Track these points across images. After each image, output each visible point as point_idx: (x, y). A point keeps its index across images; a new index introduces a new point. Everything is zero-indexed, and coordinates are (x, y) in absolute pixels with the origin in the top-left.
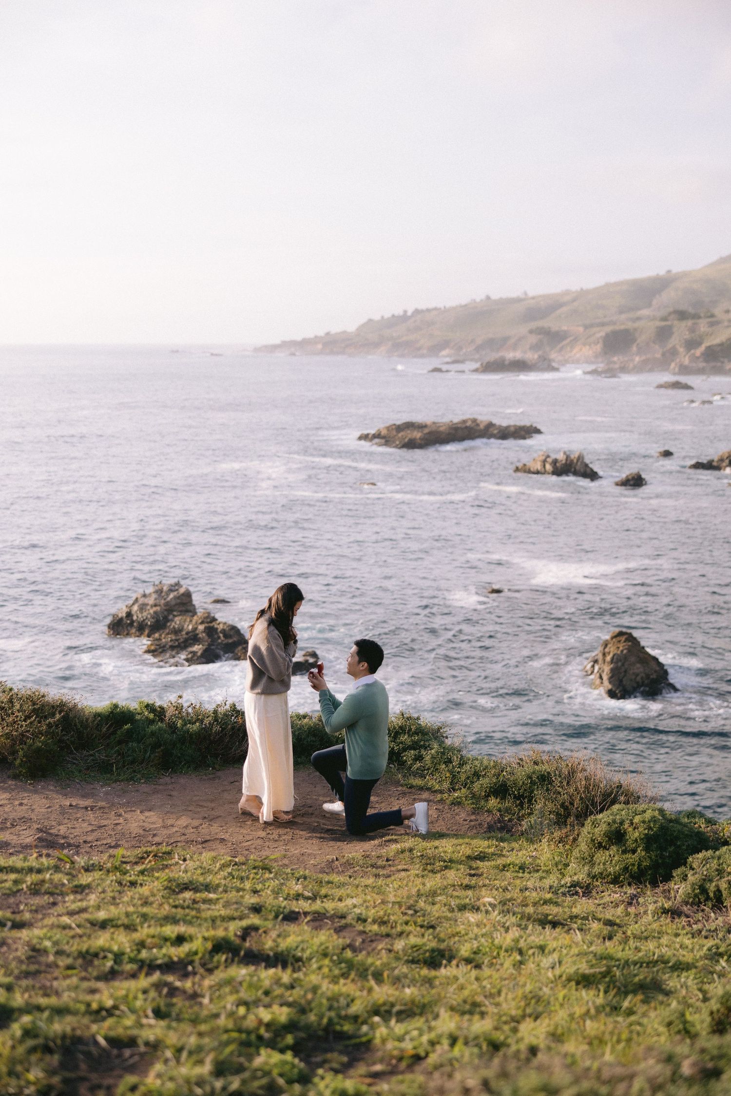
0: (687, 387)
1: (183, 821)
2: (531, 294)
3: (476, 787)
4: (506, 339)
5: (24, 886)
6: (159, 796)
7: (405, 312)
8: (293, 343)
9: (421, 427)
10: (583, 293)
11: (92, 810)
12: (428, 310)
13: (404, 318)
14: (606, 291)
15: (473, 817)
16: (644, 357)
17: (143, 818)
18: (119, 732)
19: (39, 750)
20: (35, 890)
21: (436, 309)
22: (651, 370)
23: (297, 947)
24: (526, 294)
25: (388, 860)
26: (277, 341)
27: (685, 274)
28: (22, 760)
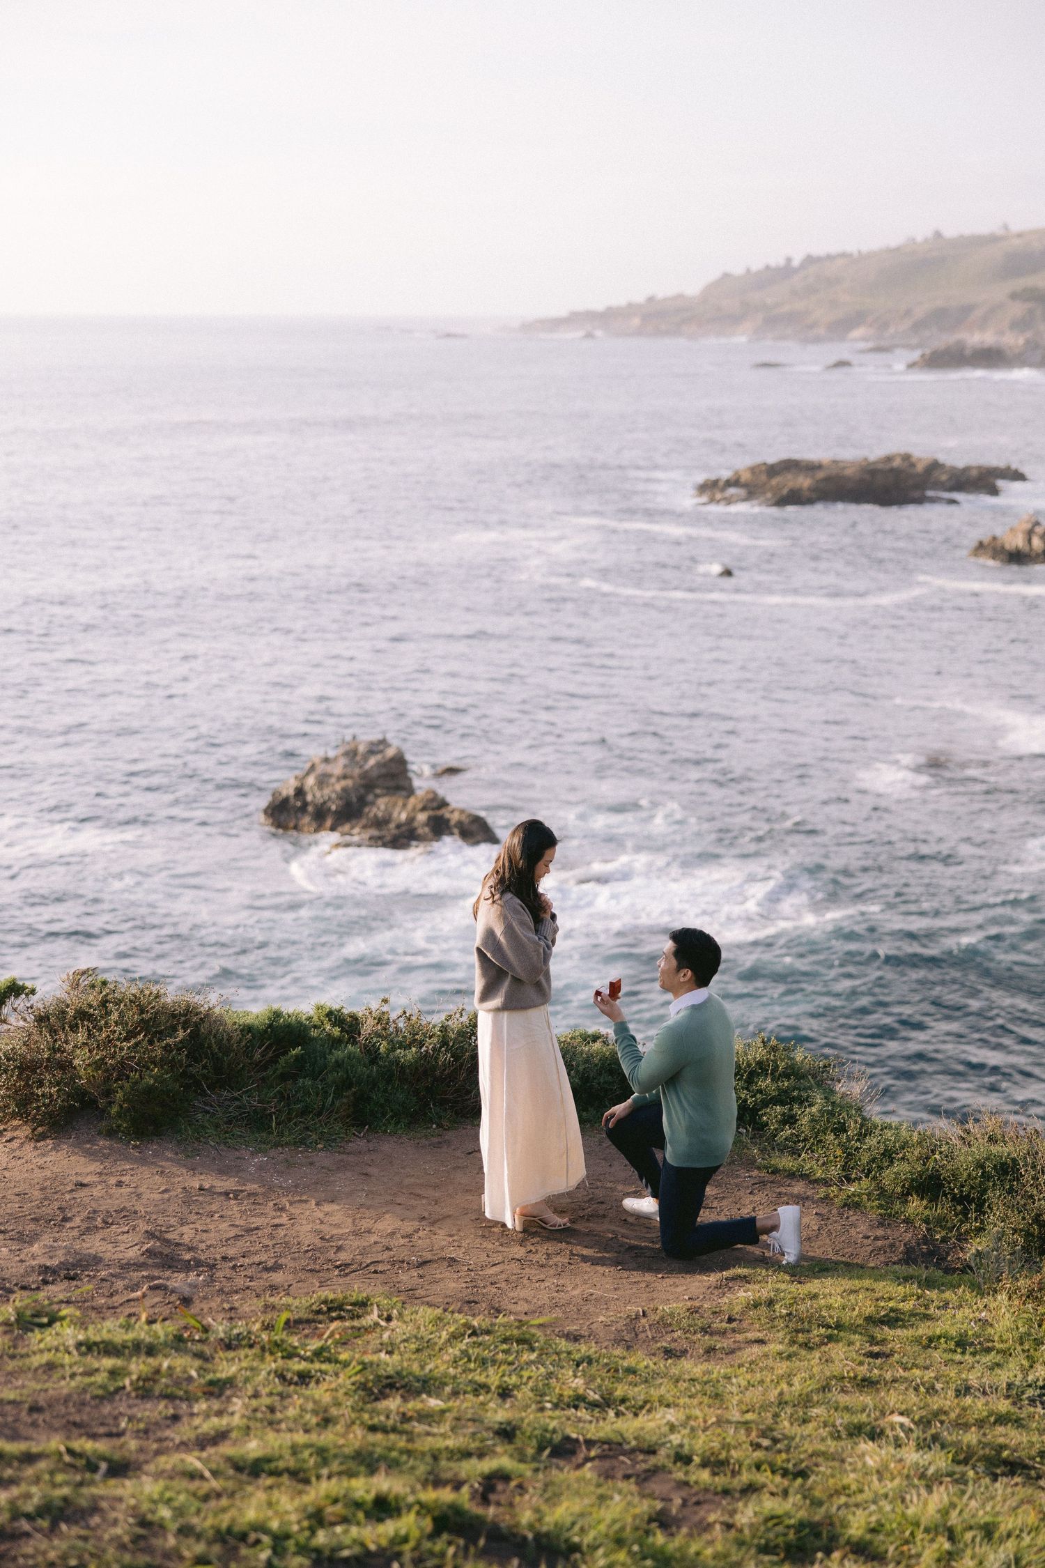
1: (388, 1224)
3: (888, 1176)
4: (967, 310)
5: (127, 1382)
6: (349, 1174)
7: (789, 260)
8: (592, 315)
9: (810, 468)
11: (236, 1198)
12: (830, 258)
13: (786, 271)
15: (880, 1232)
17: (321, 1215)
18: (282, 1060)
19: (149, 1090)
20: (145, 1389)
21: (843, 255)
23: (573, 1524)
24: (1006, 227)
25: (730, 1320)
26: (563, 312)
28: (121, 1106)
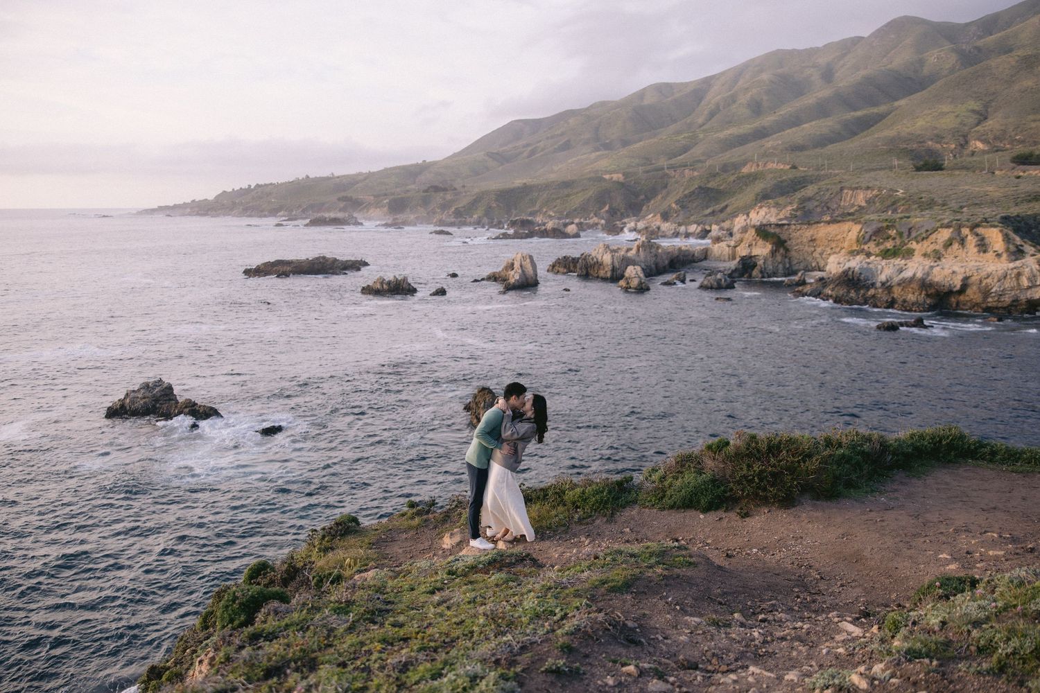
2: (336, 174)
4: (323, 204)
7: (250, 186)
8: (167, 208)
9: (289, 263)
10: (370, 175)
12: (266, 185)
13: (248, 190)
14: (387, 173)
16: (416, 216)
21: (271, 184)
22: (421, 224)
24: (333, 174)
27: (434, 163)
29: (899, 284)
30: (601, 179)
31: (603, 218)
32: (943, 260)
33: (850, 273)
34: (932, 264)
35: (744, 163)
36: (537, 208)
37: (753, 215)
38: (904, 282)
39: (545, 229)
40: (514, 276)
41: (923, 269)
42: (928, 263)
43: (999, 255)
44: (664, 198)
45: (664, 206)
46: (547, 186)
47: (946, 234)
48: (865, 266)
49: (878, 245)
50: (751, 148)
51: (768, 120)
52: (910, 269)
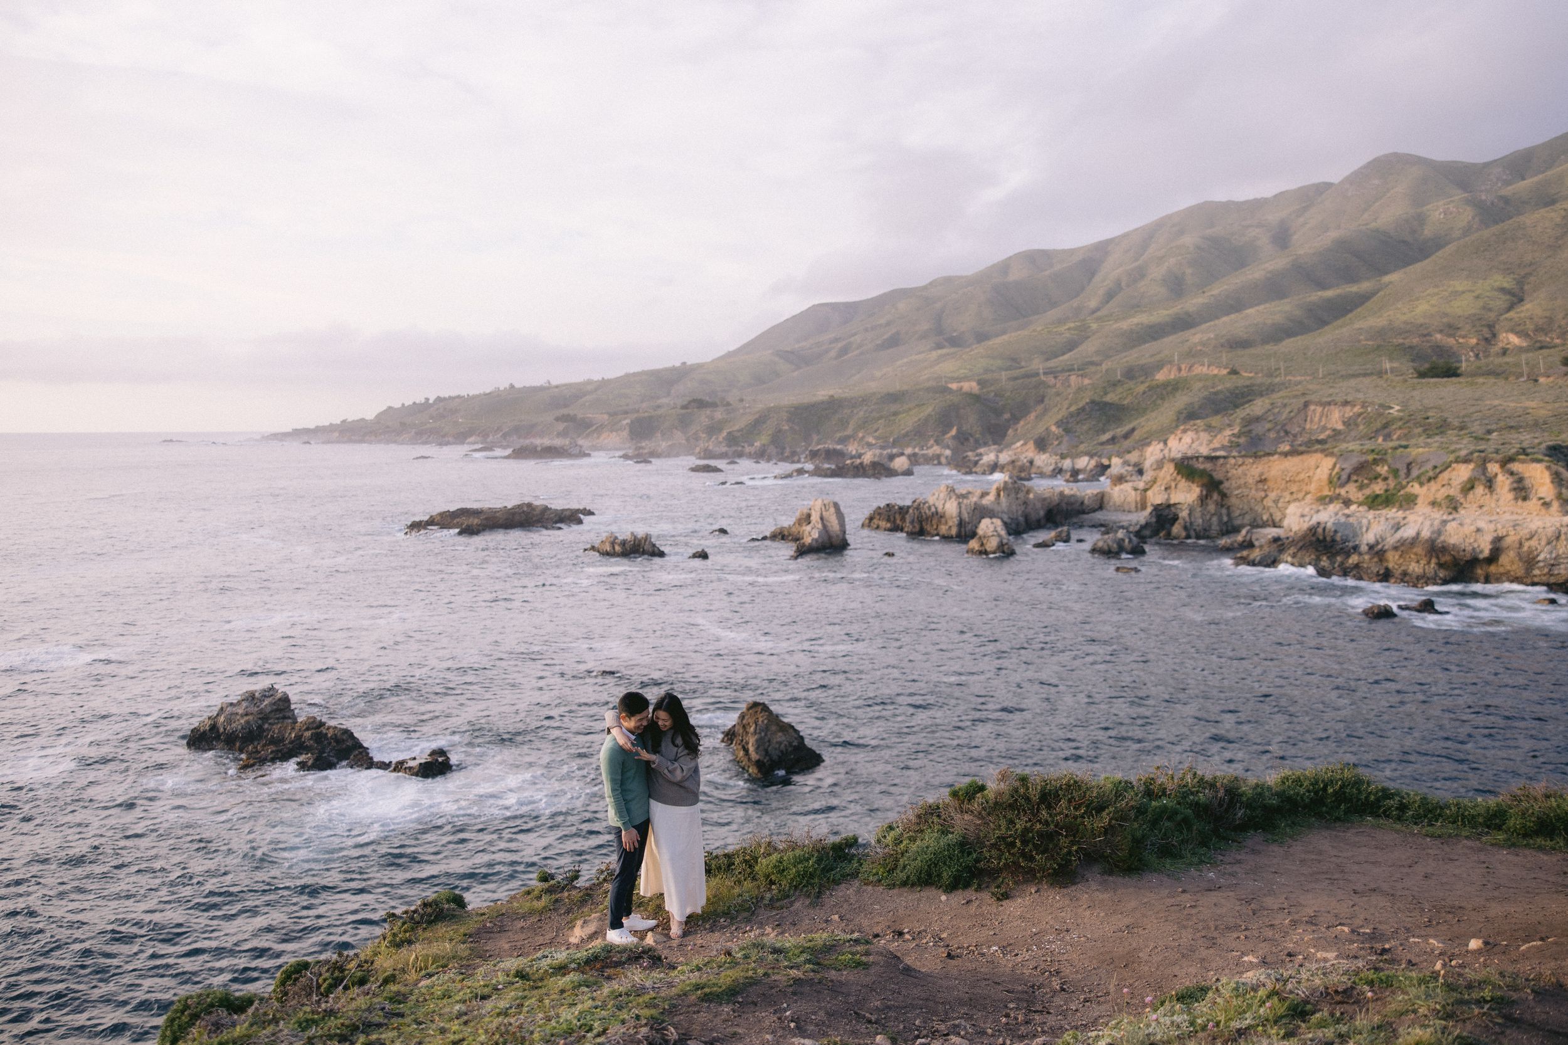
0: (716, 470)
2: (554, 383)
4: (532, 427)
7: (427, 399)
8: (307, 431)
9: (478, 513)
10: (604, 383)
12: (450, 398)
13: (425, 406)
14: (628, 380)
16: (670, 443)
21: (459, 397)
22: (677, 455)
24: (549, 382)
26: (289, 430)
27: (700, 366)
29: (1396, 548)
30: (945, 390)
31: (948, 447)
32: (1462, 512)
33: (1320, 530)
34: (1445, 517)
35: (1159, 366)
36: (849, 432)
37: (1173, 442)
38: (1402, 545)
39: (861, 464)
40: (811, 534)
41: (1432, 525)
42: (1438, 515)
43: (1546, 505)
44: (1039, 418)
45: (1040, 430)
46: (864, 400)
47: (1463, 472)
48: (1343, 520)
49: (1361, 488)
50: (1168, 345)
51: (1193, 303)
52: (1412, 525)
